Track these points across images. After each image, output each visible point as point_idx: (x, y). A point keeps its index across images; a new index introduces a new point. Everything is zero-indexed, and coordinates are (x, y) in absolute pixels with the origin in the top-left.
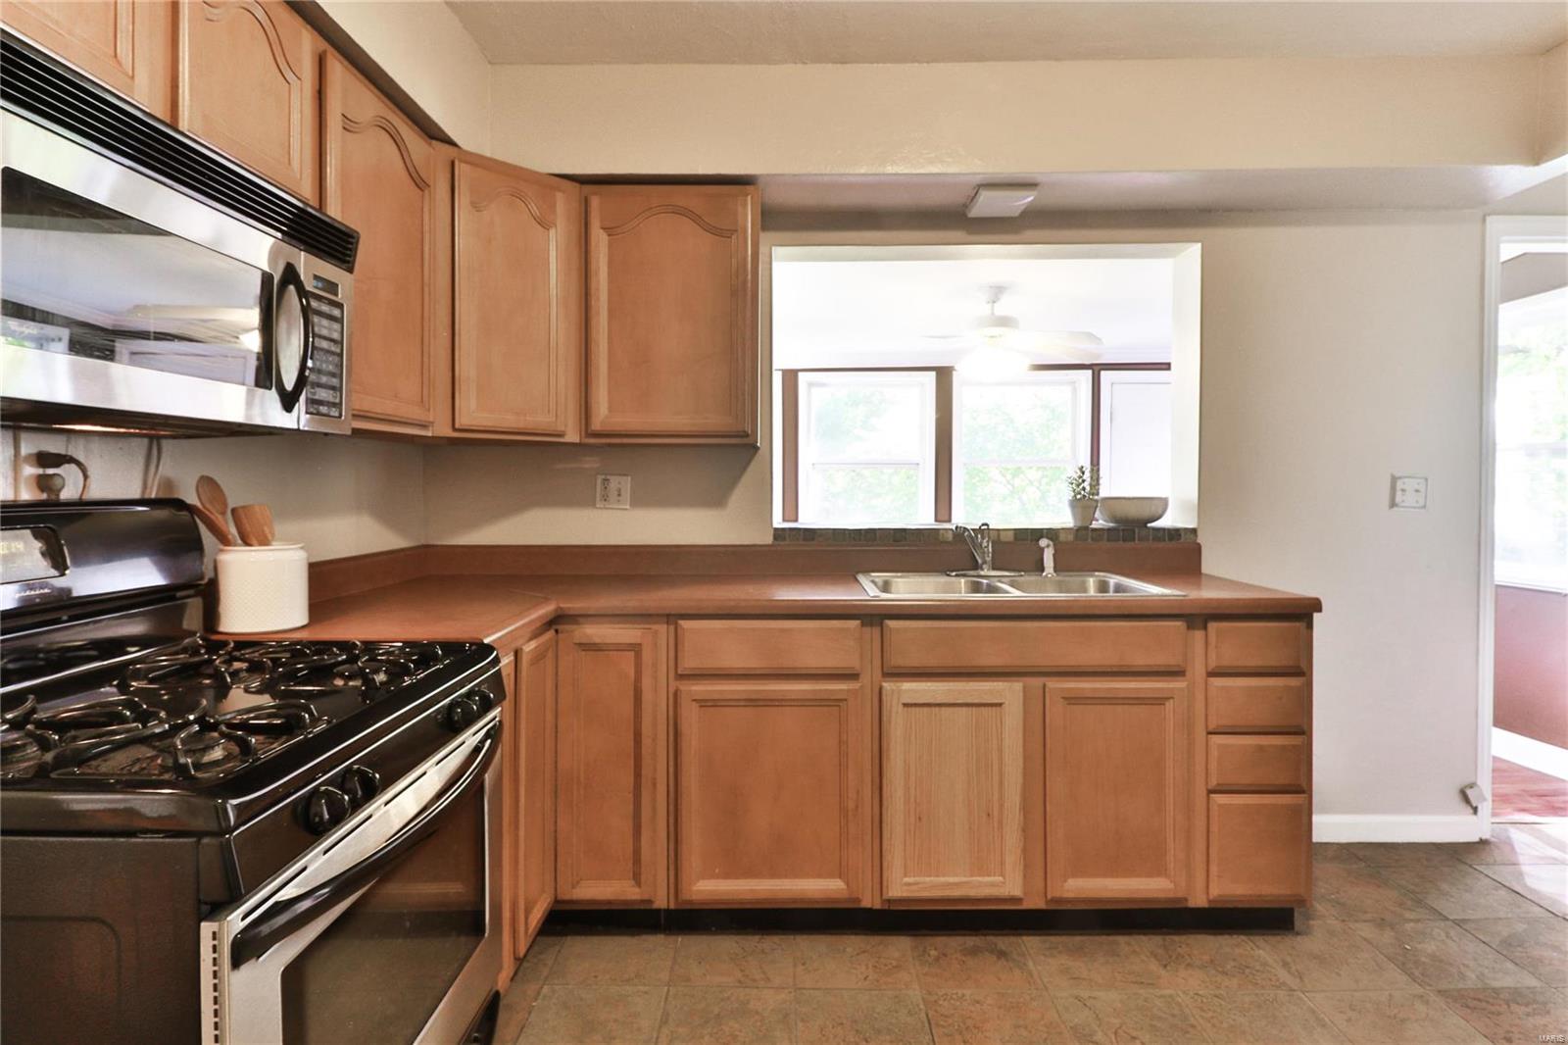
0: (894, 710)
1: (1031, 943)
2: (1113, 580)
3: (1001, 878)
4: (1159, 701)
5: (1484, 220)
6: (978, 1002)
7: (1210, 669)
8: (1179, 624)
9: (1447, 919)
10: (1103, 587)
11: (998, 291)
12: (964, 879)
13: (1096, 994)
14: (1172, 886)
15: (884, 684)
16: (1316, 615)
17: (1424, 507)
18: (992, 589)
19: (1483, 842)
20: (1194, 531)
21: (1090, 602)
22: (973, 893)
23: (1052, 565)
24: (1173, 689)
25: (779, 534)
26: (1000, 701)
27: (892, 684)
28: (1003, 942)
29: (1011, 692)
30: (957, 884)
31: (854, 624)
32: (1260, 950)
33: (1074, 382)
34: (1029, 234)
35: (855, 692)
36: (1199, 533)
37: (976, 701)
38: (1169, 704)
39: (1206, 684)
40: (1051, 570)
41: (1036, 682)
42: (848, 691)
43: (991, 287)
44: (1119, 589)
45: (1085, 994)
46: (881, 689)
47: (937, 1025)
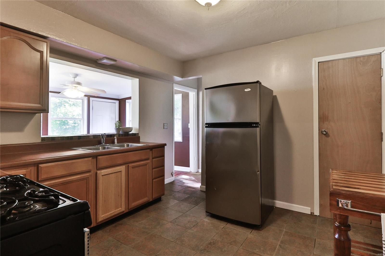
0: (100, 177)
1: (125, 220)
2: (130, 144)
3: (121, 208)
4: (145, 165)
5: (173, 84)
6: (124, 233)
7: (153, 157)
8: (149, 150)
9: (176, 192)
10: (128, 146)
11: (76, 75)
12: (114, 211)
13: (142, 222)
14: (148, 198)
15: (98, 172)
16: (165, 146)
17: (167, 129)
18: (108, 148)
19: (174, 181)
20: (138, 134)
21: (127, 149)
22: (116, 213)
23: (117, 142)
24: (147, 162)
25: (43, 139)
26: (120, 171)
27: (99, 171)
28: (120, 222)
29: (122, 168)
30: (113, 213)
31: (90, 158)
32: (159, 205)
33: (83, 99)
34: (109, 69)
35: (91, 175)
36: (139, 134)
37: (117, 171)
38: (147, 165)
39: (152, 160)
40: (116, 143)
41: (127, 165)
42: (89, 175)
43: (74, 74)
44: (131, 146)
45: (140, 223)
46: (96, 173)
47: (120, 240)
